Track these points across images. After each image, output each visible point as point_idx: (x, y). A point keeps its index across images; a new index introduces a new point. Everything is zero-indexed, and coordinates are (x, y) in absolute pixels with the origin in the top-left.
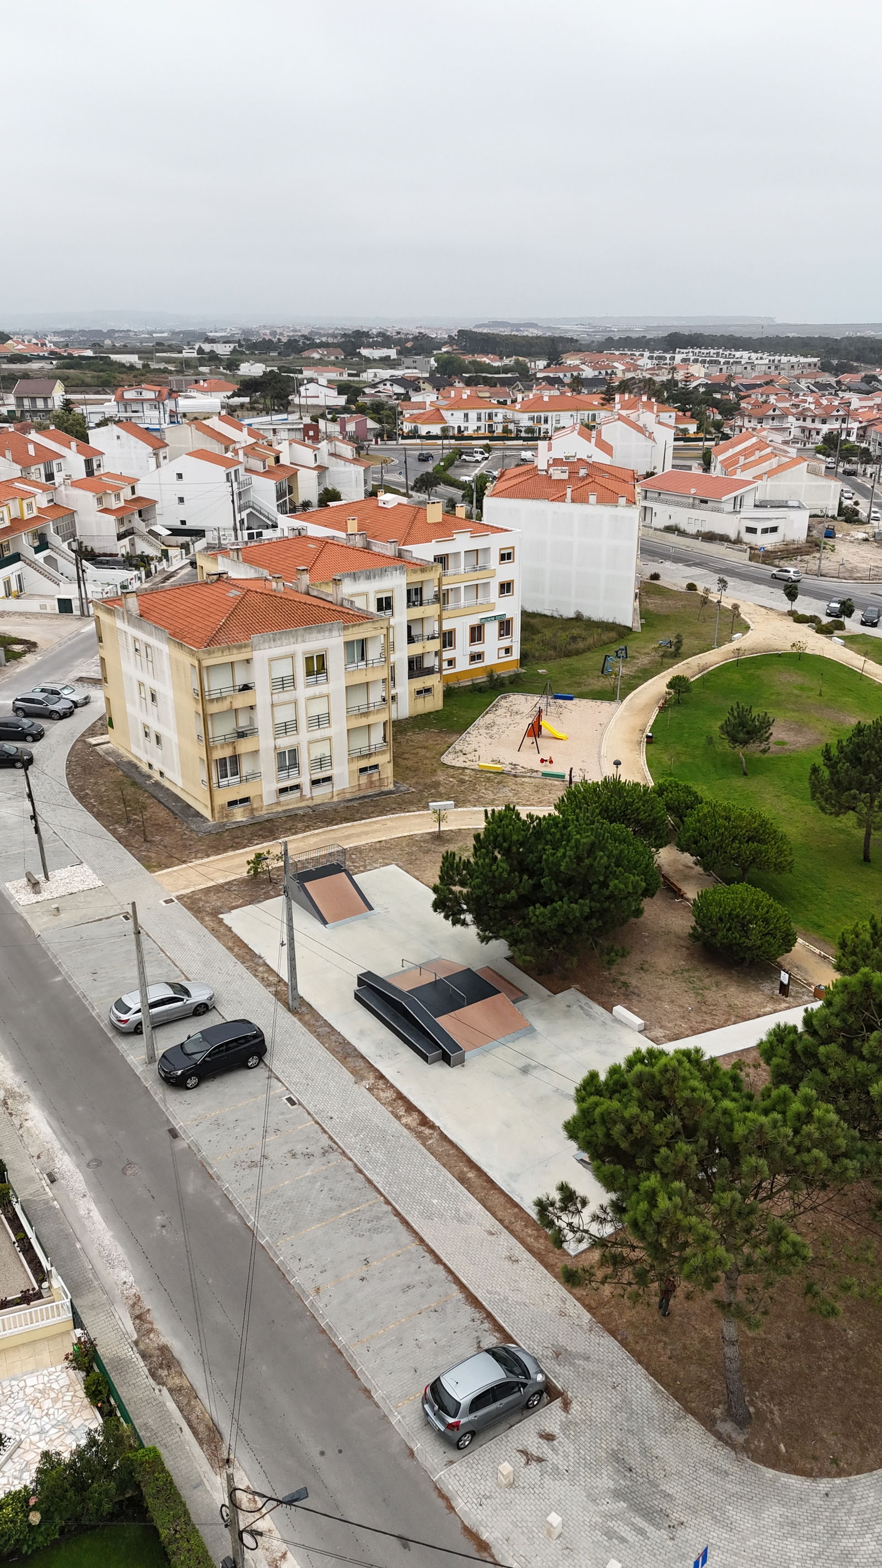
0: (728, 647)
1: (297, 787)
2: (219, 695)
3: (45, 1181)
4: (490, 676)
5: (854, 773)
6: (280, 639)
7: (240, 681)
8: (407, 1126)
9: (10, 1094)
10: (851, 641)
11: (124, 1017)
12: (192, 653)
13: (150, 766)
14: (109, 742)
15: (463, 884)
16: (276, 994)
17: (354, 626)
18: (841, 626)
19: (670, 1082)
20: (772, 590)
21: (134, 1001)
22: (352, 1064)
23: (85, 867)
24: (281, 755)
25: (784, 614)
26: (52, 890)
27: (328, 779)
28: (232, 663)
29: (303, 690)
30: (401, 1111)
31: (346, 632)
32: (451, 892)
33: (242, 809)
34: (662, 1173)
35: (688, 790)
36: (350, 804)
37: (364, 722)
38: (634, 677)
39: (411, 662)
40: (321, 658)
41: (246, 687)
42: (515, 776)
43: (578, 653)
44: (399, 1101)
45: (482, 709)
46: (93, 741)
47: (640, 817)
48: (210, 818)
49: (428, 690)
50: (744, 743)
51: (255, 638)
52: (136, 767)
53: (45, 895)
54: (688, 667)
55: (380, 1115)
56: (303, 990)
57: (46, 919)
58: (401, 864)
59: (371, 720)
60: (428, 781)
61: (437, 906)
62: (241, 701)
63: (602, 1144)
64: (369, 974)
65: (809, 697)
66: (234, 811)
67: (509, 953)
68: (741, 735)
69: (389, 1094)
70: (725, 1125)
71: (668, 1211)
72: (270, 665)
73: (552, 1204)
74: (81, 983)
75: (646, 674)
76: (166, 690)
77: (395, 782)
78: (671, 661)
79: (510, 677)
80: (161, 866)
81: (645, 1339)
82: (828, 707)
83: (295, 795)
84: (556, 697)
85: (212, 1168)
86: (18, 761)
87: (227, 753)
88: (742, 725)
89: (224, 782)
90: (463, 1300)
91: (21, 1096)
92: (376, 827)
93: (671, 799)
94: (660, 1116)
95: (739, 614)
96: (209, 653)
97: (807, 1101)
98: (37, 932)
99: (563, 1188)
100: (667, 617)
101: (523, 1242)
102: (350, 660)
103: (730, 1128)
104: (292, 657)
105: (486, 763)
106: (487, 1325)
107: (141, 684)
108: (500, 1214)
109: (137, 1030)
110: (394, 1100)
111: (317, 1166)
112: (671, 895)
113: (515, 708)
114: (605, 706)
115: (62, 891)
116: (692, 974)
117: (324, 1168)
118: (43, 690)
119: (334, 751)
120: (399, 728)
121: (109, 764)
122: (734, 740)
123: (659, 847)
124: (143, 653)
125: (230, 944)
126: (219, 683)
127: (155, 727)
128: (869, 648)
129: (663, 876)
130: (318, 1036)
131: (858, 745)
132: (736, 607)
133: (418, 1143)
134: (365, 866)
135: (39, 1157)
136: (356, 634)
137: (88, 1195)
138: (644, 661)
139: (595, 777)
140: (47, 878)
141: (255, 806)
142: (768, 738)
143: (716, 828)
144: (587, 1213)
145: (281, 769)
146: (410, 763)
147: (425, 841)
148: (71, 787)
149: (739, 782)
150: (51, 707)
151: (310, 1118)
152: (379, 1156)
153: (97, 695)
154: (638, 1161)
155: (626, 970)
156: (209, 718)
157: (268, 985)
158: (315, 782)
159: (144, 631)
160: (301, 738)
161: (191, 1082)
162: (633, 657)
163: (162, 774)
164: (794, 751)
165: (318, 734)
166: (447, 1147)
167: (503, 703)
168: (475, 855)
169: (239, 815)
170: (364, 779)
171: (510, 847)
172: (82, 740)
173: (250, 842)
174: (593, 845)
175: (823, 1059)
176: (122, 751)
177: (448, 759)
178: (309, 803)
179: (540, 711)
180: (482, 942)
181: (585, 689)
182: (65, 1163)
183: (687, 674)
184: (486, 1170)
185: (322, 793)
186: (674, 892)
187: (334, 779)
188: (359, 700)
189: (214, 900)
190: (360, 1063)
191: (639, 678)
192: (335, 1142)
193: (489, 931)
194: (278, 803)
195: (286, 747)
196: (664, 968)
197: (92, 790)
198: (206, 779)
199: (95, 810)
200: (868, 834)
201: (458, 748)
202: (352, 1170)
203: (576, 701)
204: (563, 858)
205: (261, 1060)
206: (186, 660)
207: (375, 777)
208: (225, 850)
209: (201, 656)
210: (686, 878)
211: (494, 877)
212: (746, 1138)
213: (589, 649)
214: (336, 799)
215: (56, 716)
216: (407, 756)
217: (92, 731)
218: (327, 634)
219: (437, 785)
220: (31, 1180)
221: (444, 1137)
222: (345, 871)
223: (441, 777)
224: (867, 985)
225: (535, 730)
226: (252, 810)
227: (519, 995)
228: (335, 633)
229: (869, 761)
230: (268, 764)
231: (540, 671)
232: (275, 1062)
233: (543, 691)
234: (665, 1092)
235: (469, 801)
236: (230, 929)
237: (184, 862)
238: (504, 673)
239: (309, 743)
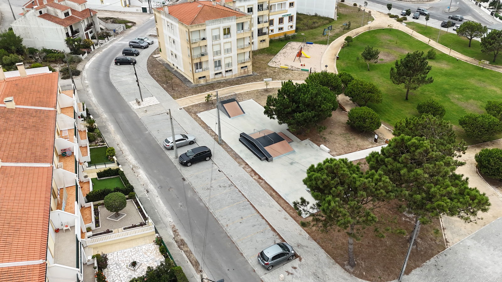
0: (366, 26)
1: (221, 73)
2: (195, 42)
3: (146, 192)
4: (285, 36)
5: (405, 70)
6: (215, 22)
7: (202, 37)
8: (255, 179)
9: (134, 166)
10: (409, 24)
11: (168, 144)
12: (186, 27)
13: (173, 65)
14: (160, 57)
15: (274, 106)
16: (215, 139)
17: (239, 18)
18: (405, 19)
19: (337, 169)
20: (383, 6)
21: (171, 139)
22: (238, 161)
23: (154, 97)
24: (215, 62)
25: (386, 15)
26: (144, 104)
27: (231, 70)
28: (199, 30)
29: (223, 40)
30: (253, 175)
31: (237, 20)
32: (270, 108)
33: (203, 80)
34: (333, 195)
35: (349, 76)
36: (238, 79)
37: (243, 51)
38: (334, 36)
39: (259, 30)
40: (229, 29)
41: (204, 39)
42: (292, 70)
43: (315, 28)
44: (252, 172)
45: (282, 47)
46: (155, 56)
47: (333, 84)
48: (193, 83)
49: (264, 40)
50: (369, 60)
51: (207, 22)
52: (169, 65)
53: (142, 106)
54: (352, 33)
55: (246, 175)
56: (222, 138)
57: (142, 113)
58: (254, 99)
59: (245, 50)
60: (264, 72)
61: (266, 112)
62: (202, 43)
63: (314, 186)
64: (243, 133)
65: (392, 44)
66: (201, 80)
67: (288, 128)
68: (368, 57)
69: (249, 170)
70: (354, 182)
71: (334, 207)
72: (212, 31)
73: (298, 203)
74: (154, 133)
75: (338, 35)
76: (178, 40)
77: (253, 72)
78: (347, 31)
79: (292, 36)
80: (178, 98)
81: (325, 242)
82: (398, 47)
83: (220, 75)
84: (307, 43)
85: (196, 190)
86: (132, 62)
87: (198, 61)
88: (369, 53)
89: (197, 71)
90: (271, 230)
91: (137, 167)
92: (246, 86)
93: (343, 78)
94: (333, 178)
95: (371, 15)
96: (192, 27)
97: (380, 175)
98: (140, 118)
99: (302, 199)
100: (346, 15)
101: (289, 214)
102: (238, 29)
103: (355, 183)
104: (219, 28)
105: (283, 66)
106: (277, 237)
107: (170, 37)
108: (282, 205)
109: (172, 148)
110: (251, 171)
111: (227, 190)
112: (341, 110)
113: (293, 47)
114: (323, 46)
115: (147, 105)
116: (346, 135)
117: (229, 190)
118: (138, 39)
119: (232, 61)
120: (254, 53)
121: (160, 64)
122: (366, 58)
123: (338, 94)
124: (170, 27)
125: (200, 123)
126: (195, 37)
127: (175, 52)
128: (415, 27)
129: (339, 104)
130: (228, 152)
131: (407, 61)
132: (370, 12)
133: (258, 184)
134: (243, 100)
135: (143, 185)
136: (240, 21)
137: (159, 196)
138: (337, 31)
139: (319, 71)
140: (143, 101)
141: (207, 79)
142: (377, 58)
143: (358, 88)
144: (309, 206)
145: (216, 67)
146: (257, 65)
147: (262, 92)
148: (149, 71)
149: (366, 73)
150: (141, 45)
151: (225, 176)
152: (246, 187)
153: (156, 40)
154: (326, 192)
155: (325, 134)
156: (192, 49)
157: (212, 136)
158: (226, 71)
159: (170, 19)
160: (222, 57)
161: (189, 164)
162: (334, 29)
163: (177, 68)
164: (386, 62)
165: (228, 55)
166: (267, 185)
167: (289, 45)
168: (278, 96)
169: (202, 82)
170: (242, 71)
171: (289, 94)
172: (151, 56)
173: (206, 91)
174: (317, 93)
175: (386, 162)
176: (164, 60)
177: (270, 64)
178: (225, 78)
179: (301, 48)
180: (279, 124)
181: (317, 40)
182: (151, 187)
183: (352, 35)
184: (278, 192)
185: (229, 75)
186: (342, 109)
187: (233, 70)
188: (241, 44)
189: (195, 109)
190: (240, 160)
191: (335, 37)
192: (233, 183)
193: (282, 120)
194: (215, 78)
195: (217, 60)
196: (337, 133)
197: (155, 73)
198: (191, 70)
199: (157, 79)
200: (408, 91)
201: (274, 60)
202: (238, 191)
203: (314, 44)
204: (306, 98)
205: (210, 158)
206: (184, 29)
207: (246, 70)
208: (198, 93)
209: (189, 28)
210: (347, 104)
211: (284, 104)
212: (360, 186)
213: (319, 26)
214: (233, 77)
215: (143, 48)
216: (256, 63)
217: (155, 53)
218: (231, 20)
219: (266, 73)
220: (141, 192)
221: (266, 183)
222: (236, 101)
223: (268, 70)
224: (403, 140)
225: (299, 55)
226: (206, 80)
227: (290, 141)
228: (233, 20)
229: (410, 66)
230: (211, 65)
231: (302, 34)
232: (214, 158)
233: (303, 41)
234: (335, 171)
235: (277, 79)
236: (200, 118)
237: (185, 97)
238: (290, 35)
239: (225, 58)
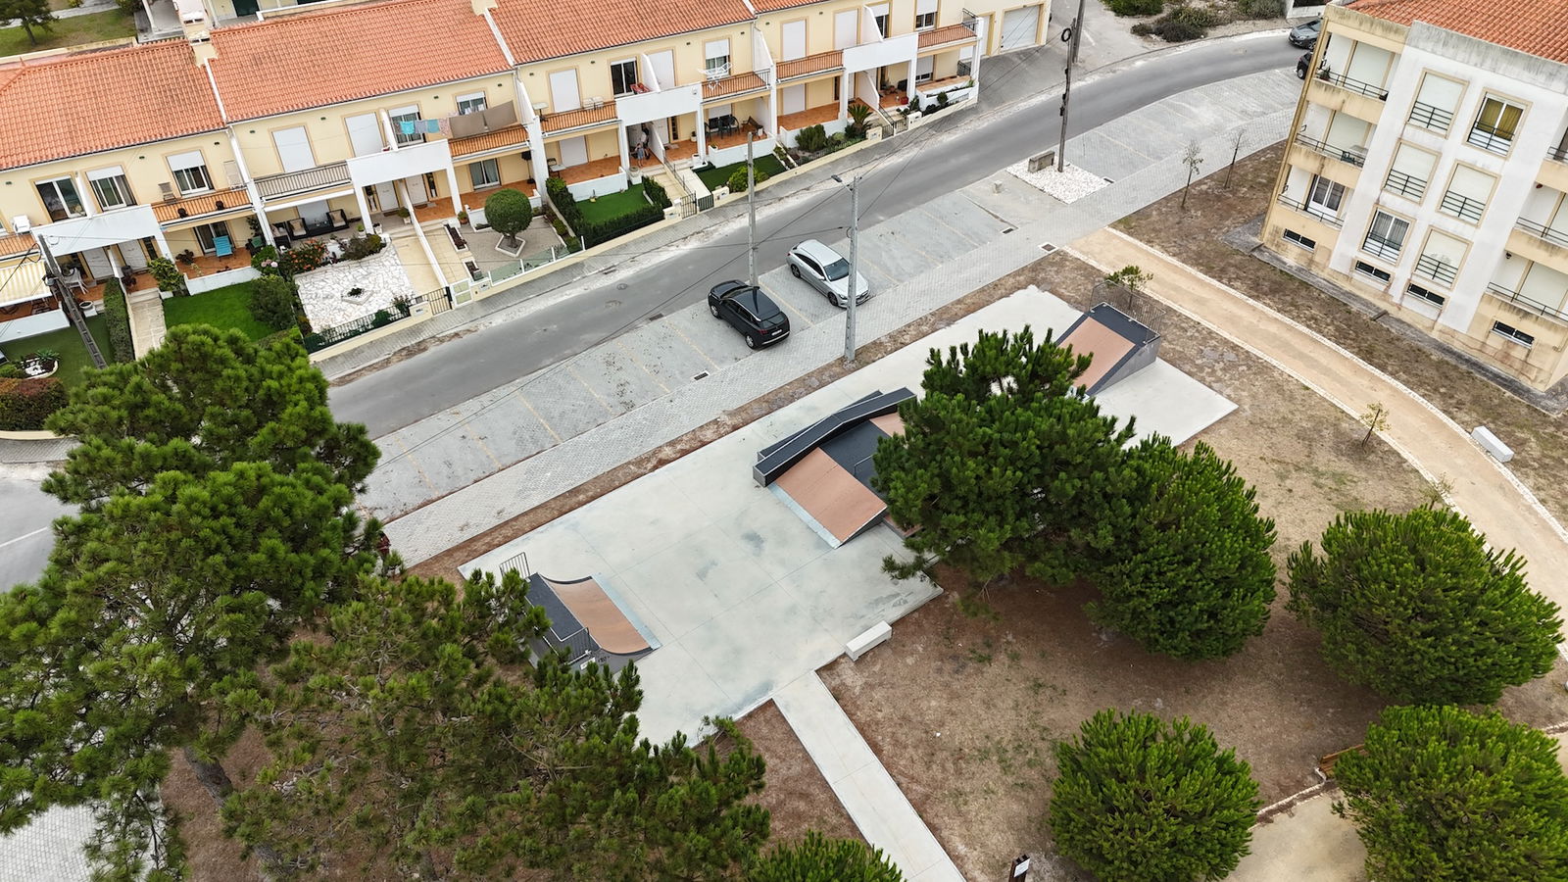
1: (1386, 276)
2: (1336, 84)
6: (1456, 46)
8: (658, 451)
16: (874, 343)
24: (1380, 217)
26: (1043, 178)
27: (1439, 300)
29: (1455, 145)
33: (1298, 251)
40: (1515, 112)
48: (1264, 234)
51: (1421, 27)
57: (987, 188)
58: (1246, 412)
62: (1364, 109)
66: (1289, 246)
72: (1424, 80)
83: (1378, 284)
89: (1315, 208)
90: (427, 498)
91: (708, 238)
96: (1342, 15)
98: (961, 190)
101: (485, 534)
108: (525, 518)
111: (607, 401)
115: (1042, 184)
119: (1467, 267)
130: (803, 380)
133: (630, 459)
135: (632, 261)
137: (587, 292)
141: (1317, 259)
145: (1372, 235)
147: (1338, 433)
157: (894, 336)
158: (1414, 289)
160: (1424, 214)
165: (1452, 225)
169: (1292, 256)
170: (1497, 341)
178: (1391, 309)
184: (587, 506)
187: (1448, 305)
189: (1063, 276)
190: (759, 412)
192: (637, 407)
194: (1348, 278)
195: (1396, 213)
202: (599, 421)
205: (755, 347)
207: (1518, 353)
214: (1435, 335)
218: (1542, 78)
221: (638, 477)
222: (1140, 344)
226: (1311, 261)
228: (1558, 86)
230: (1359, 217)
232: (763, 358)
236: (1003, 297)
239: (1432, 229)
